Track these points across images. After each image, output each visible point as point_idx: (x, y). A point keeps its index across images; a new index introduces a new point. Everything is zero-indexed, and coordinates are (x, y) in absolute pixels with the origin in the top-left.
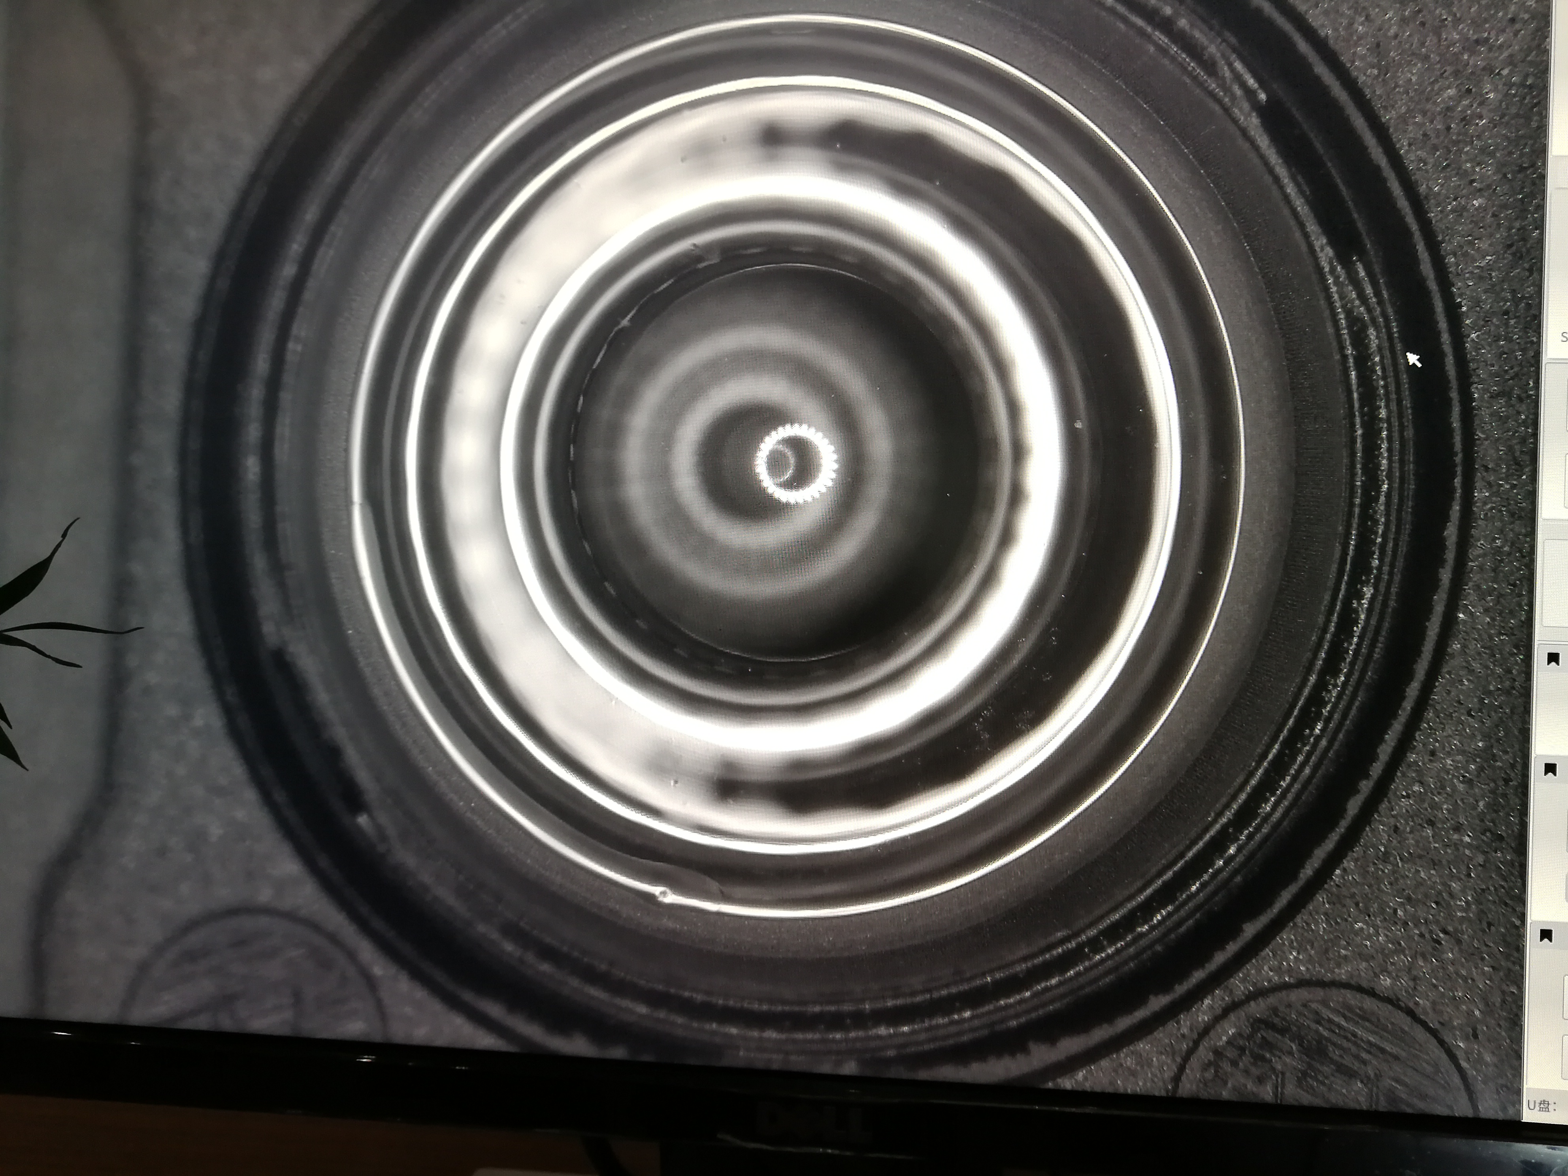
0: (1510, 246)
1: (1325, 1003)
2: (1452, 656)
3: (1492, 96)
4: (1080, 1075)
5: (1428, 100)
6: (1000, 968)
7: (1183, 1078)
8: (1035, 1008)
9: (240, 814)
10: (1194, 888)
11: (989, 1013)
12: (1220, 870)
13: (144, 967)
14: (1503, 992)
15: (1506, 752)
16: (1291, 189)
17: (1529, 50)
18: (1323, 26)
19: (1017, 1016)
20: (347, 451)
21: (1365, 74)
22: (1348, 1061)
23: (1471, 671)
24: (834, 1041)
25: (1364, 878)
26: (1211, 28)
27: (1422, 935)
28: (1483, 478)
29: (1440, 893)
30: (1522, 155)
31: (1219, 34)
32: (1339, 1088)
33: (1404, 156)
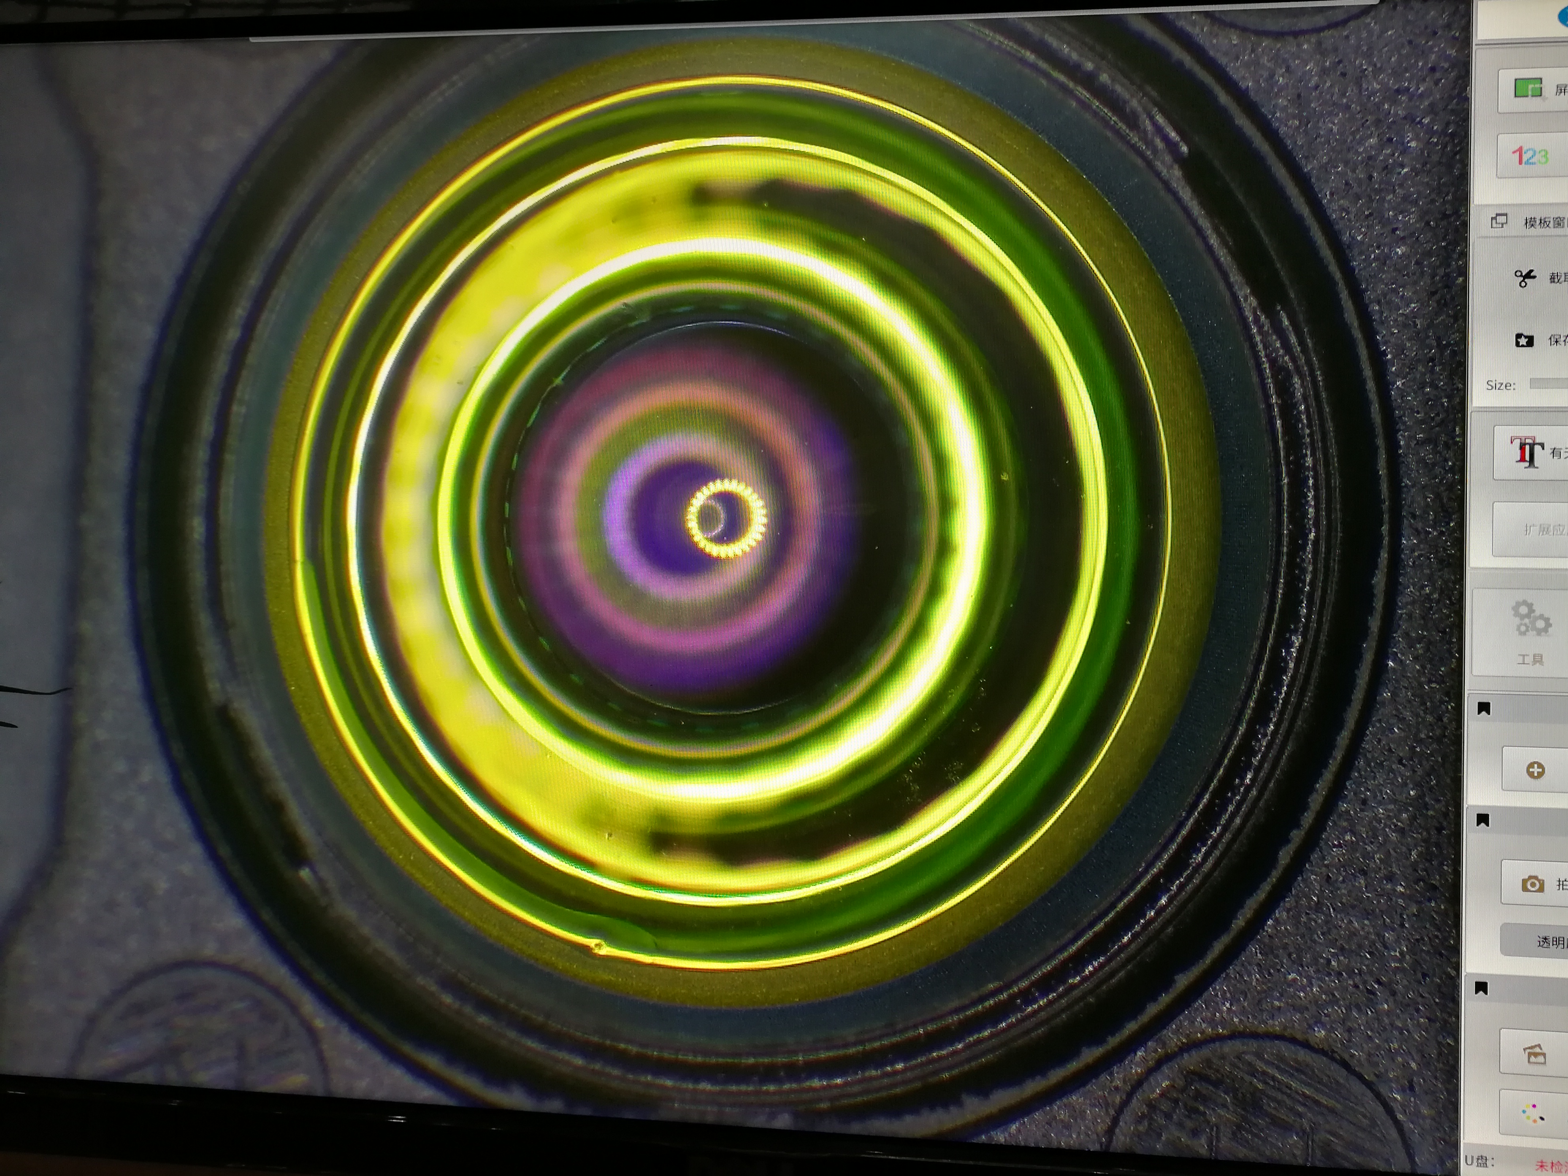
0: (1433, 293)
1: (1259, 1056)
2: (1383, 704)
3: (1413, 144)
4: (1014, 1128)
5: (1349, 150)
6: (932, 1020)
7: (1117, 1130)
8: (969, 1060)
9: (186, 869)
10: (1126, 939)
11: (922, 1065)
12: (1152, 921)
13: (92, 1020)
14: (1439, 1043)
15: (1438, 801)
16: (1214, 240)
17: (1451, 98)
18: (1244, 78)
19: (949, 1068)
20: (290, 511)
21: (1286, 125)
22: (1282, 1114)
23: (1402, 720)
24: (767, 1093)
25: (1297, 929)
26: (1132, 83)
27: (1356, 986)
28: (1411, 525)
29: (1373, 943)
30: (1444, 202)
31: (1140, 88)
32: (1274, 1141)
33: (1326, 206)
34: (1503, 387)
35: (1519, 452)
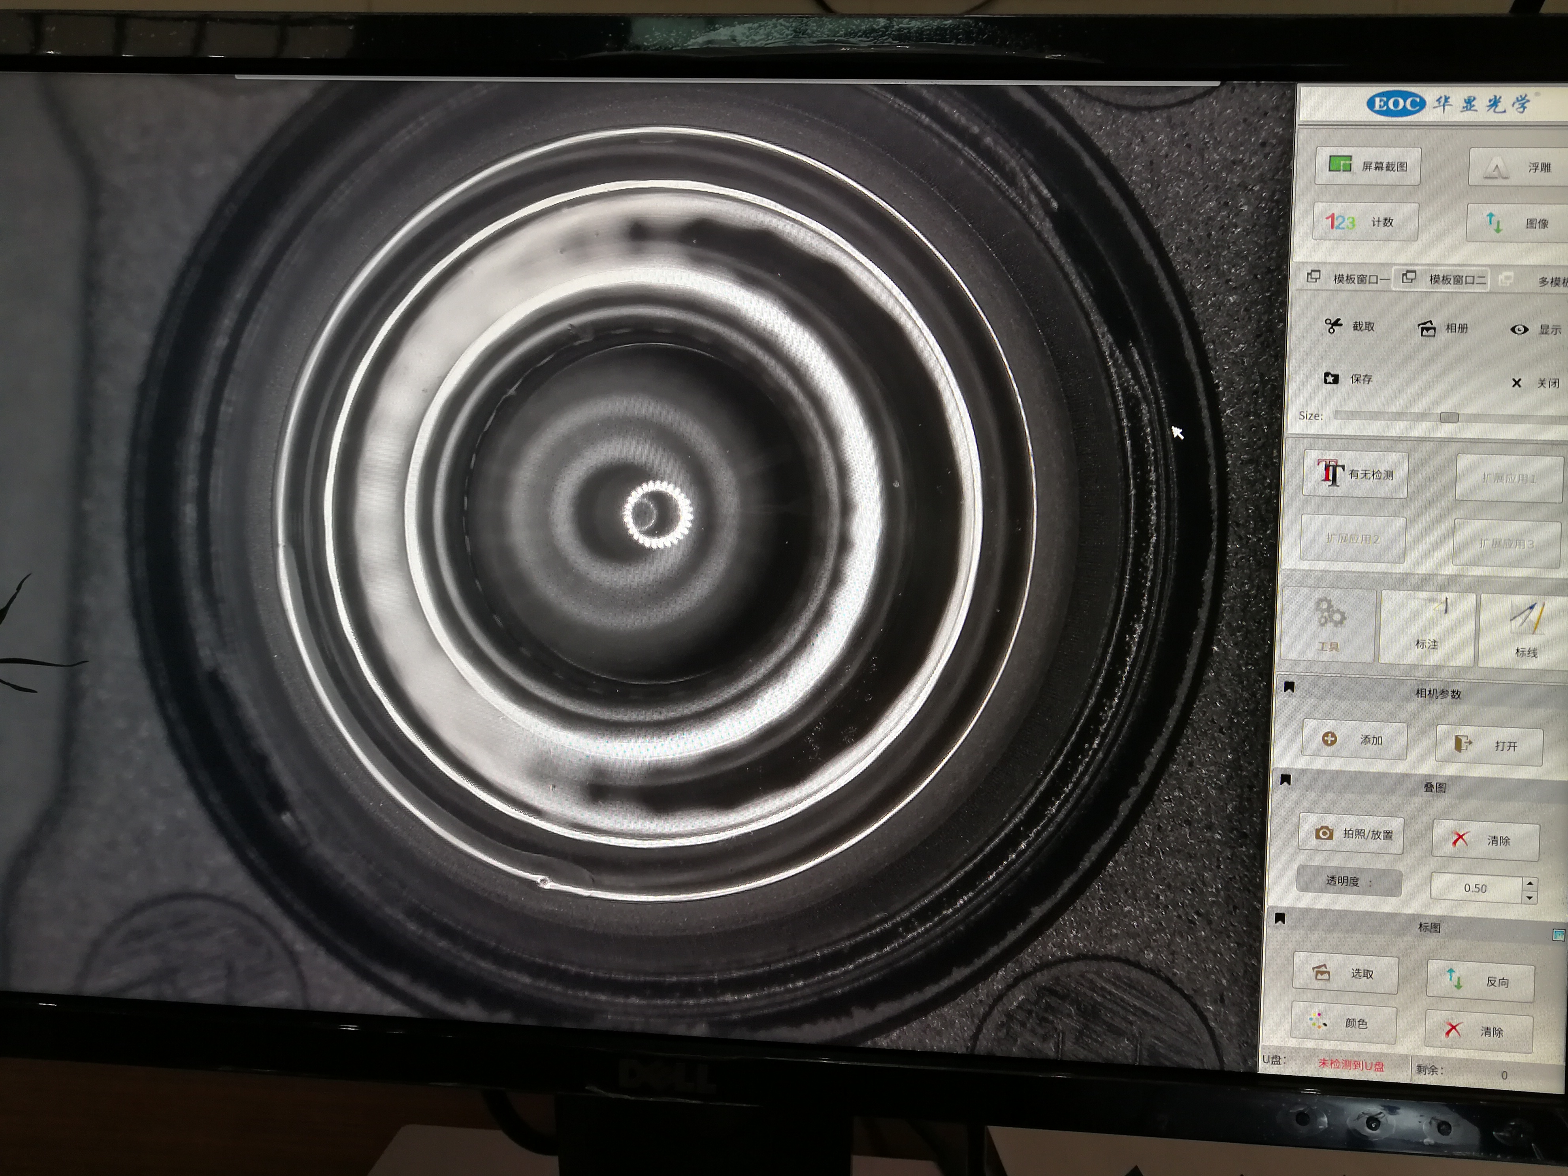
0: (1258, 336)
1: (1099, 975)
2: (1208, 682)
3: (1245, 208)
4: (895, 1035)
5: (1192, 211)
6: (828, 945)
7: (980, 1037)
8: (857, 979)
9: (181, 813)
10: (991, 877)
11: (819, 982)
12: (1013, 862)
13: (96, 945)
14: (1246, 964)
15: (1250, 764)
16: (1078, 285)
17: (1277, 170)
18: (1105, 145)
19: (841, 985)
20: (273, 499)
21: (1141, 188)
22: (1117, 1022)
23: (1223, 696)
24: (688, 1006)
25: (1133, 869)
26: (1012, 146)
27: (1179, 917)
28: (1235, 532)
29: (1194, 882)
30: (1270, 259)
31: (1019, 151)
32: (1109, 1045)
33: (1172, 258)
34: (1313, 417)
35: (1324, 473)
